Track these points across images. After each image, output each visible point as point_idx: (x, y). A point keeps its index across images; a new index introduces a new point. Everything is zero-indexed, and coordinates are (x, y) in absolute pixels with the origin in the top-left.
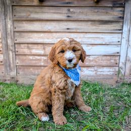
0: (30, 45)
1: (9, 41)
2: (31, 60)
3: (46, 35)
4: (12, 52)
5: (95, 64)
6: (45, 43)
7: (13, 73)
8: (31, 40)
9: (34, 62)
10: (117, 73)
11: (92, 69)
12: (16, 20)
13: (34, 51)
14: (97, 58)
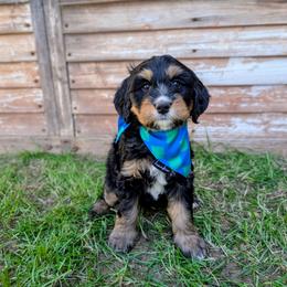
0: (102, 66)
1: (55, 58)
3: (140, 38)
4: (63, 83)
7: (66, 132)
8: (104, 52)
11: (257, 120)
12: (68, 6)
13: (112, 80)
14: (270, 91)
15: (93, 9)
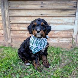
0: (19, 25)
1: (7, 22)
2: (20, 33)
3: (28, 18)
4: (9, 29)
5: (58, 36)
6: (27, 23)
7: (9, 41)
8: (19, 21)
9: (22, 35)
10: (71, 42)
11: (56, 39)
12: (10, 10)
13: (21, 28)
14: (59, 32)
15: (17, 11)
